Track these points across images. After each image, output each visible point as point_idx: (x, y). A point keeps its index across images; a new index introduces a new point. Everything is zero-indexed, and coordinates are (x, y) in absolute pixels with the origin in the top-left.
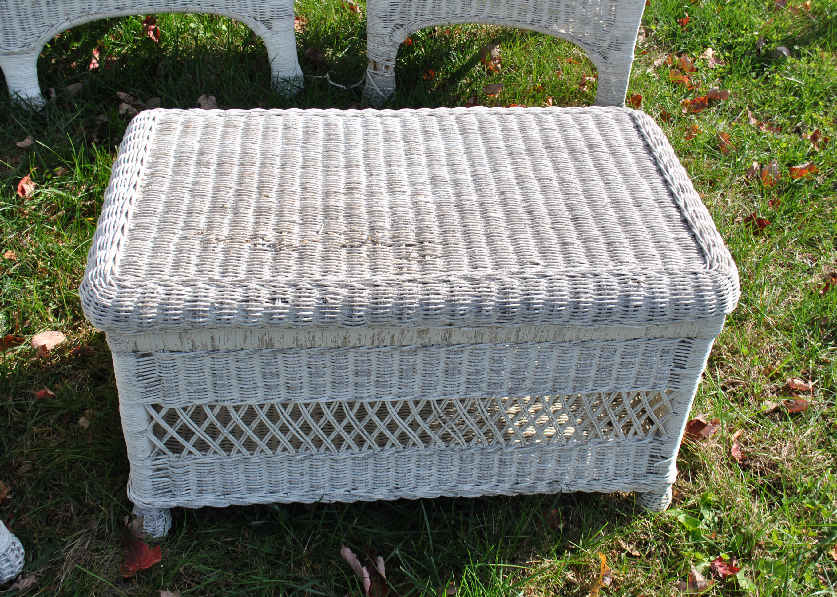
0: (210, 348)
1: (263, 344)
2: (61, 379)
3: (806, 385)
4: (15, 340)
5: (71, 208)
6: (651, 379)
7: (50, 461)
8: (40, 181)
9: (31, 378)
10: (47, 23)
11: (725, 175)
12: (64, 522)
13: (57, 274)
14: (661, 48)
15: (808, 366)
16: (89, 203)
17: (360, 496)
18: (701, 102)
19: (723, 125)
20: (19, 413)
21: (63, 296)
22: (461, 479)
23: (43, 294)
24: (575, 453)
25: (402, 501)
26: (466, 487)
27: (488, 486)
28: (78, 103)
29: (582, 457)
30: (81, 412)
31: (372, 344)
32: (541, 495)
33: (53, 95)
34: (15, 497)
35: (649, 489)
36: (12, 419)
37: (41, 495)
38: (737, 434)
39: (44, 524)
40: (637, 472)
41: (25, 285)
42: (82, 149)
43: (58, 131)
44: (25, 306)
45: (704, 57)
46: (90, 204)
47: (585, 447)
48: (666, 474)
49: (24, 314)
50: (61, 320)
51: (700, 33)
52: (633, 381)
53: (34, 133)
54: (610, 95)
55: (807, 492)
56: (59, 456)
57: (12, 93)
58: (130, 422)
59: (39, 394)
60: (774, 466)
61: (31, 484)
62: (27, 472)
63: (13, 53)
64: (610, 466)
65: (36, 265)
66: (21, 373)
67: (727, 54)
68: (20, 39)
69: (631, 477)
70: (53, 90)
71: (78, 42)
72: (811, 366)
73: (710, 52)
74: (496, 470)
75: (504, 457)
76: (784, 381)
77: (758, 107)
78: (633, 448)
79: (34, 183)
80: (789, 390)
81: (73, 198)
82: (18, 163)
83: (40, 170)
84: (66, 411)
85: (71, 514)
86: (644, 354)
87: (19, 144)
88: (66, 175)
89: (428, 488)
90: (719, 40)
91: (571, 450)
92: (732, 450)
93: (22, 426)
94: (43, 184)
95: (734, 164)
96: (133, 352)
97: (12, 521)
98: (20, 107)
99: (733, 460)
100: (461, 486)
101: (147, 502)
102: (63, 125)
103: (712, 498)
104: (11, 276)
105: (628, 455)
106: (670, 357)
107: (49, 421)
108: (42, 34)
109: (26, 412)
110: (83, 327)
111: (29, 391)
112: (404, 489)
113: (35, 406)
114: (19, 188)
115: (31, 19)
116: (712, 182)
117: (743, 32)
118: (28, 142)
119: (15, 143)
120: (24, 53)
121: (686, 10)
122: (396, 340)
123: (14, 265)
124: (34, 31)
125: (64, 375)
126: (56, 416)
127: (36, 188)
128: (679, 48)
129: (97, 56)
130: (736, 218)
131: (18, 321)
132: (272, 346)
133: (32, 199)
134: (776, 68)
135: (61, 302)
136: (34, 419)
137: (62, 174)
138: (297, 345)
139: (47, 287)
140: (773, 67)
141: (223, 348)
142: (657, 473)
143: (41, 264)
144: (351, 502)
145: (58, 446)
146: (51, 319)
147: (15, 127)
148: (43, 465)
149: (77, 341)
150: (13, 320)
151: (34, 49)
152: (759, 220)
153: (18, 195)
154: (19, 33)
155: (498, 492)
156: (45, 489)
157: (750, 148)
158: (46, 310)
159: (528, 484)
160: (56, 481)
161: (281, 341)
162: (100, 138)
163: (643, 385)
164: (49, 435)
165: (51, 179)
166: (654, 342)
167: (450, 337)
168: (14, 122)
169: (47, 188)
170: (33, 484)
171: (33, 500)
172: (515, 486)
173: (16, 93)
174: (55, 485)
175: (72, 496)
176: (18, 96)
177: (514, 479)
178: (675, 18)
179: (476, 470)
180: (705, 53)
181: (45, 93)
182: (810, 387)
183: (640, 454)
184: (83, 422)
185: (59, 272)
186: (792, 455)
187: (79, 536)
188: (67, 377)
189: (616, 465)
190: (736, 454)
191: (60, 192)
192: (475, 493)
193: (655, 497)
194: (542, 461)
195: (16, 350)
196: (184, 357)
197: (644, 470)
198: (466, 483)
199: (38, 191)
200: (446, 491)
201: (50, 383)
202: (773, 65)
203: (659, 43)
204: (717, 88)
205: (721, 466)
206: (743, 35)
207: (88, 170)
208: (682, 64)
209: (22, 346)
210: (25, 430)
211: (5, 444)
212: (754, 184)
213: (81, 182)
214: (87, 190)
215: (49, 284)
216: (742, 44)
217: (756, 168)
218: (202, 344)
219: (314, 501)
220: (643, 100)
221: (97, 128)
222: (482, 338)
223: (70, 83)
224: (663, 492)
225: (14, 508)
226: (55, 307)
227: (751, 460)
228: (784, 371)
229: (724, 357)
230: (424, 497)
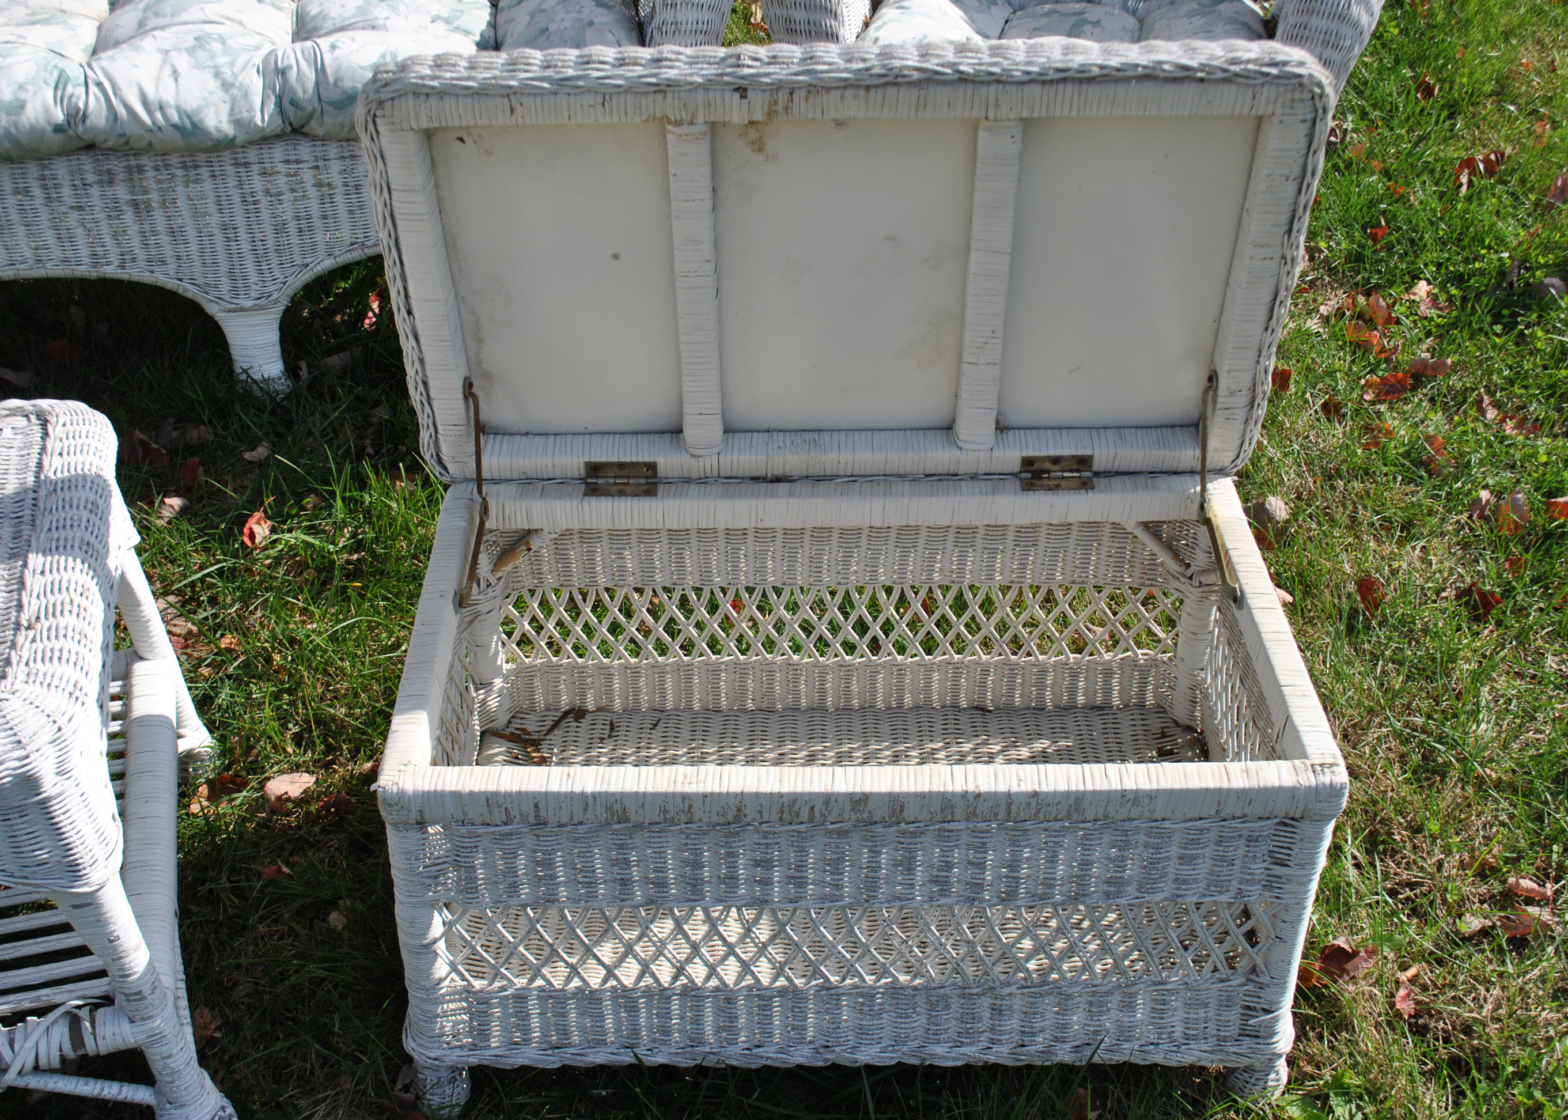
0: (532, 819)
1: (613, 815)
2: (302, 848)
3: (1541, 889)
4: (234, 783)
5: (326, 567)
6: (1234, 883)
7: (282, 980)
8: (279, 519)
9: (257, 845)
10: (298, 260)
11: (1431, 513)
12: (299, 1078)
13: (302, 677)
14: (1336, 281)
15: (1549, 857)
16: (355, 557)
17: (768, 1058)
18: (1399, 382)
19: (1436, 422)
20: (237, 901)
21: (311, 713)
22: (932, 1036)
23: (279, 708)
24: (1115, 1000)
25: (834, 1067)
26: (939, 1050)
27: (974, 1049)
28: (343, 386)
29: (1129, 1006)
30: (333, 903)
31: (781, 819)
32: (1062, 1066)
33: (304, 374)
34: (226, 1035)
35: (1244, 1062)
36: (226, 910)
37: (267, 1034)
38: (1411, 972)
39: (270, 1079)
40: (1222, 1034)
41: (251, 693)
42: (348, 467)
43: (310, 433)
44: (251, 729)
45: (1412, 297)
46: (358, 560)
47: (1132, 990)
48: (1271, 1037)
49: (248, 740)
50: (305, 751)
51: (1406, 254)
52: (1203, 884)
53: (273, 438)
55: (1521, 1075)
56: (296, 972)
57: (238, 370)
58: (411, 930)
59: (268, 871)
60: (1467, 1030)
61: (251, 1016)
62: (247, 995)
63: (243, 310)
64: (1176, 1022)
65: (269, 660)
66: (241, 836)
67: (1454, 291)
68: (254, 287)
69: (1213, 1041)
70: (303, 365)
71: (345, 281)
72: (1555, 856)
73: (1422, 288)
74: (986, 1023)
75: (998, 1002)
76: (1504, 882)
77: (1503, 389)
78: (1213, 993)
79: (269, 523)
80: (1508, 898)
81: (331, 547)
82: (245, 487)
83: (281, 501)
84: (309, 900)
85: (312, 1065)
86: (1218, 843)
87: (247, 456)
88: (321, 509)
89: (875, 1049)
90: (1439, 266)
91: (1109, 993)
92: (1398, 999)
93: (240, 921)
94: (284, 522)
95: (1448, 494)
96: (418, 823)
97: (221, 1074)
98: (250, 394)
99: (1398, 1015)
100: (931, 1047)
101: (433, 1055)
102: (318, 424)
103: (1352, 1080)
104: (229, 677)
105: (1206, 1005)
106: (1263, 848)
107: (282, 915)
108: (290, 279)
109: (246, 900)
110: (340, 765)
111: (253, 866)
112: (837, 1049)
113: (261, 890)
114: (246, 531)
115: (272, 255)
116: (1407, 526)
117: (1483, 252)
118: (261, 452)
119: (241, 453)
120: (260, 308)
121: (1384, 212)
122: (817, 814)
123: (236, 659)
124: (277, 273)
125: (307, 841)
126: (294, 906)
127: (273, 530)
128: (1368, 281)
129: (375, 306)
130: (1444, 590)
131: (238, 751)
132: (628, 820)
133: (265, 548)
134: (1540, 317)
135: (307, 721)
136: (261, 912)
137: (314, 507)
138: (665, 819)
139: (286, 696)
140: (1534, 316)
141: (553, 820)
142: (1257, 1037)
143: (277, 657)
144: (753, 1066)
145: (296, 956)
146: (290, 750)
147: (242, 427)
148: (271, 986)
149: (329, 787)
150: (232, 750)
151: (276, 301)
152: (1483, 595)
153: (243, 542)
154: (254, 277)
155: (992, 1059)
156: (273, 1025)
157: (1481, 463)
158: (282, 734)
159: (1040, 1047)
160: (290, 1012)
161: (640, 811)
162: (377, 446)
163: (1221, 893)
164: (281, 938)
165: (297, 515)
166: (1234, 824)
167: (902, 811)
168: (240, 419)
169: (290, 531)
170: (255, 1016)
171: (254, 1041)
172: (1019, 1050)
173: (245, 371)
174: (288, 1018)
175: (313, 1037)
176: (249, 376)
177: (1017, 1038)
178: (1364, 228)
179: (954, 1022)
180: (1415, 290)
181: (291, 369)
182: (1549, 893)
183: (1226, 1003)
184: (336, 919)
185: (306, 674)
186: (1502, 1011)
187: (324, 1100)
188: (313, 845)
189: (1186, 1021)
190: (1406, 1007)
191: (310, 539)
192: (954, 1059)
193: (1257, 1075)
194: (1064, 1010)
195: (234, 799)
196: (493, 833)
197: (1234, 1031)
198: (938, 1042)
199: (275, 537)
200: (906, 1054)
201: (286, 854)
202: (1534, 311)
203: (1332, 271)
204: (1428, 355)
205: (1377, 1025)
206: (1484, 257)
207: (356, 501)
208: (1370, 311)
209: (244, 793)
210: (245, 928)
211: (213, 949)
212: (1482, 530)
213: (344, 521)
214: (354, 535)
215: (290, 691)
216: (1482, 272)
217: (1488, 502)
218: (521, 814)
219: (694, 1063)
220: (1294, 376)
221: (372, 430)
222: (953, 813)
223: (330, 352)
224: (1270, 1066)
225: (224, 1053)
226: (296, 729)
227: (1431, 1016)
228: (1506, 863)
229: (1397, 837)
230: (871, 1062)
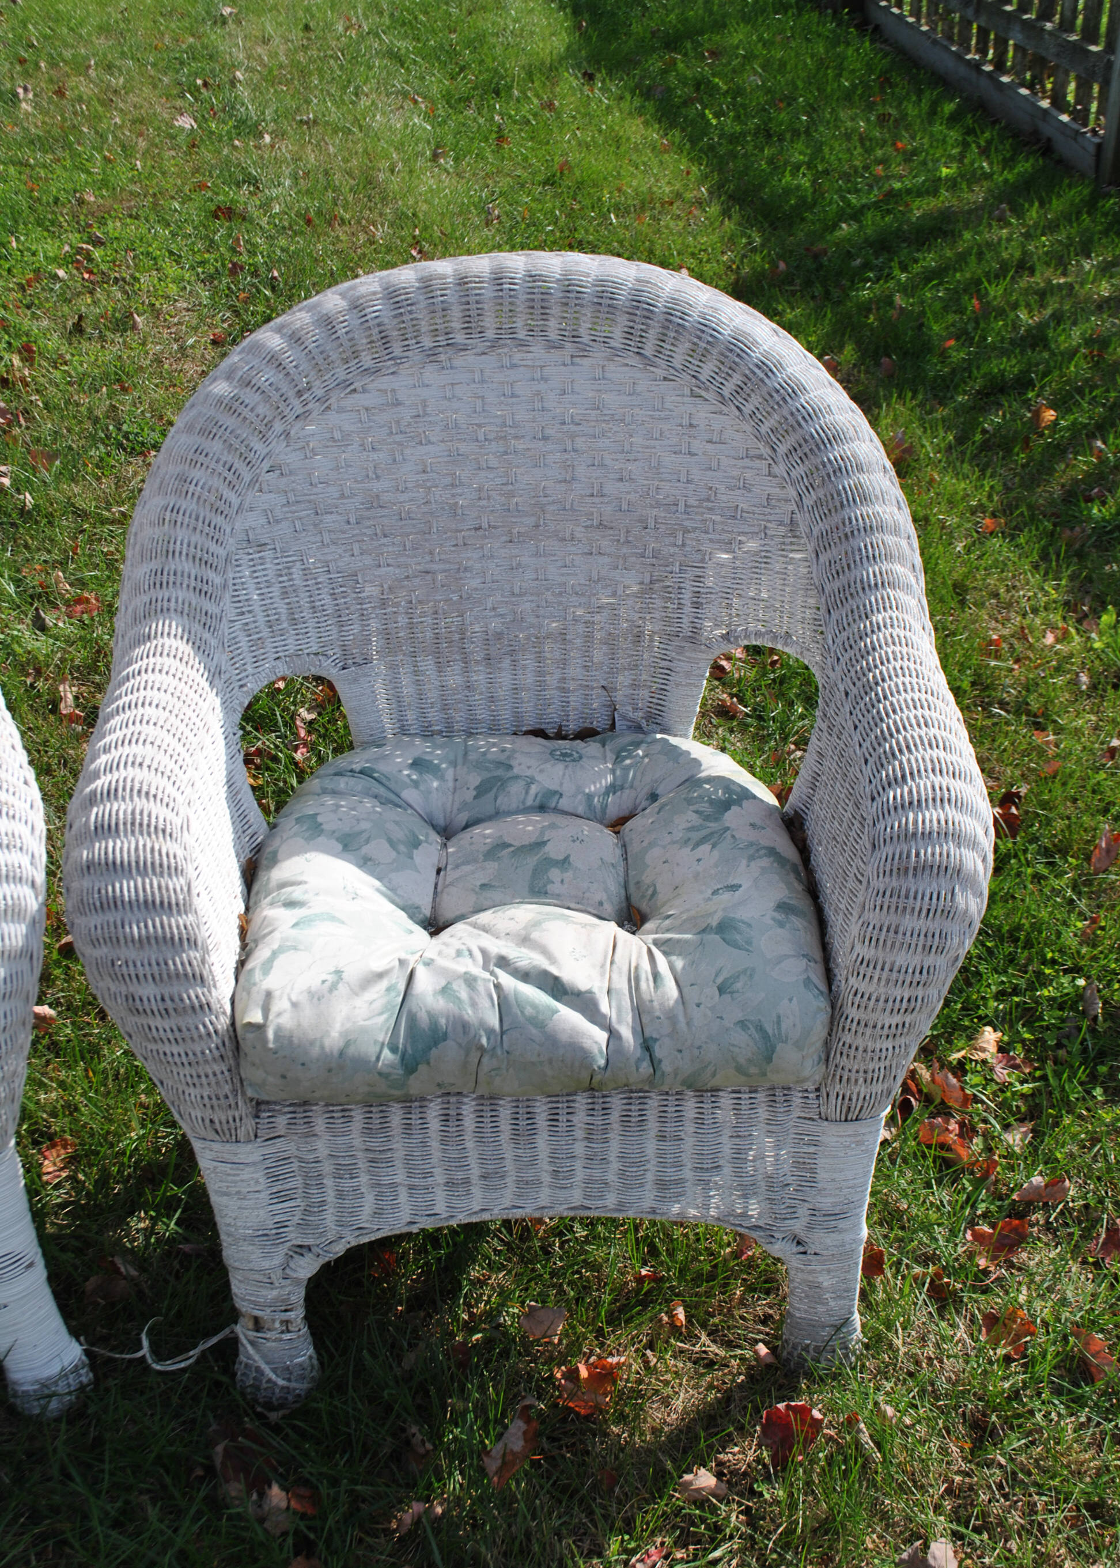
54: (821, 1309)
